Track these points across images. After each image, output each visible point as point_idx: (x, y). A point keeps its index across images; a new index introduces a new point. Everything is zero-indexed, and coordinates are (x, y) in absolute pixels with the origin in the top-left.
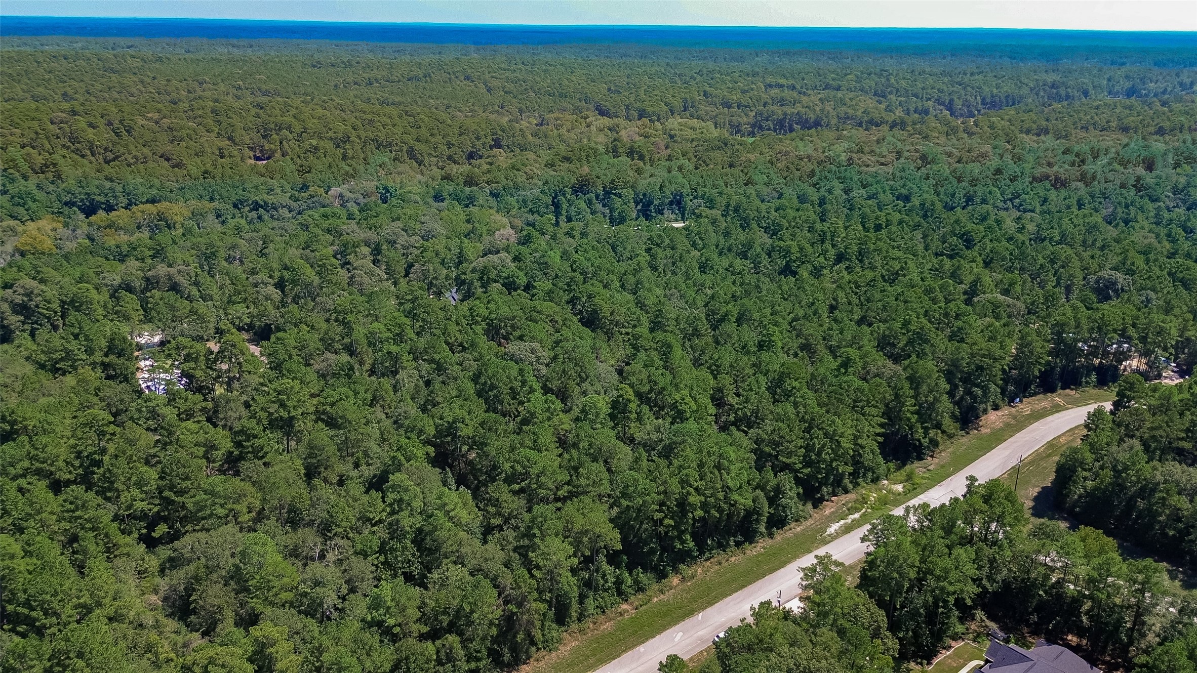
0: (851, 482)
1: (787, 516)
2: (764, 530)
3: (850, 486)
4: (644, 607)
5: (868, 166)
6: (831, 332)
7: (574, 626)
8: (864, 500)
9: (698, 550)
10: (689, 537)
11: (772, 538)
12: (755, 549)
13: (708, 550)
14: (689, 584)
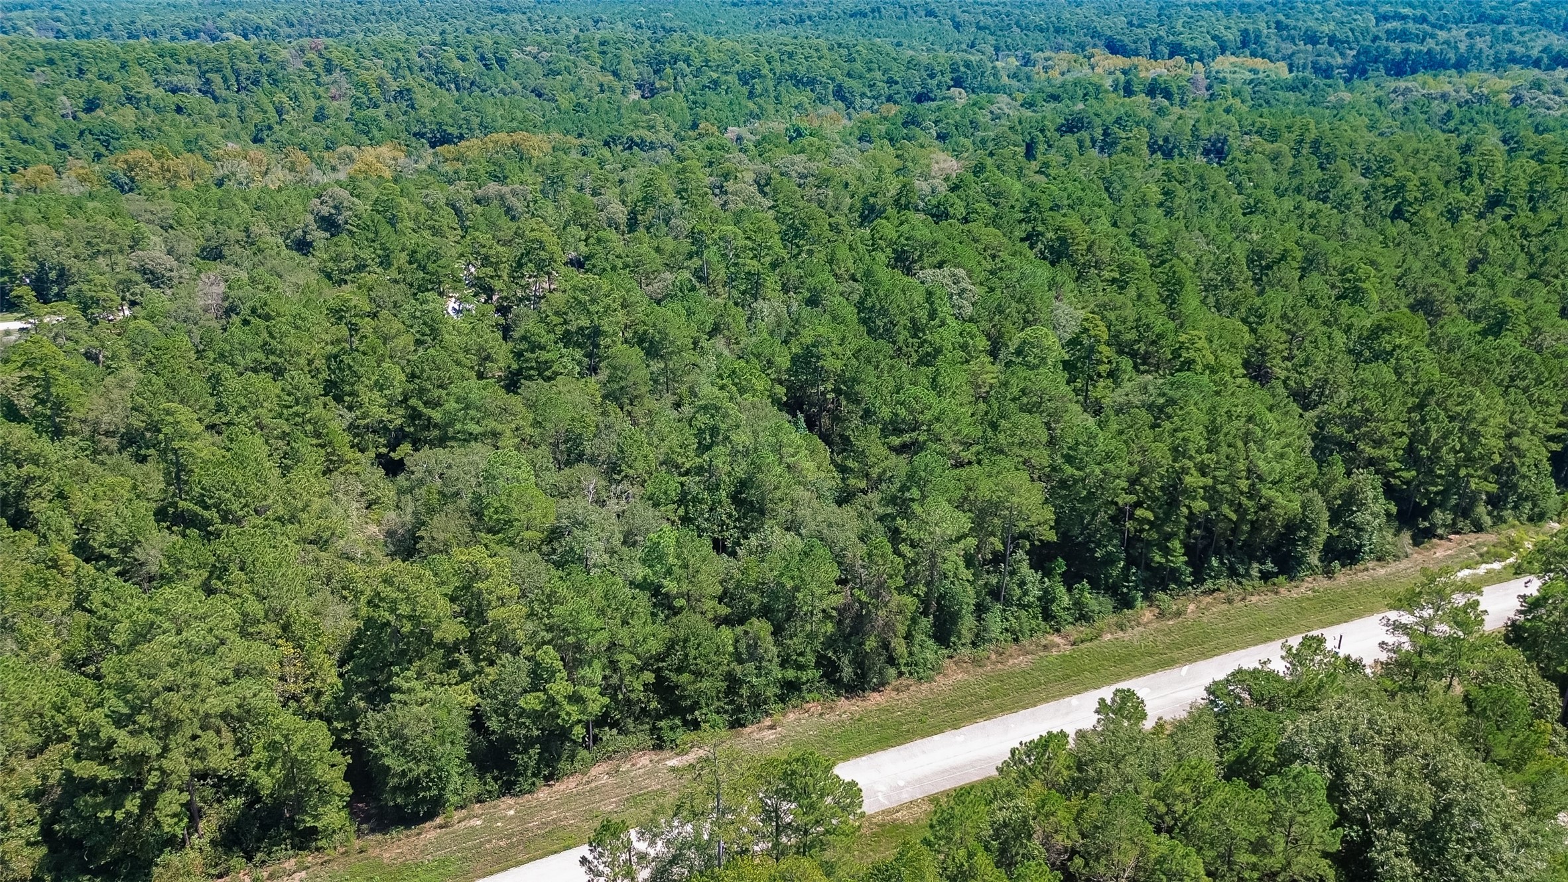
0: (1489, 514)
1: (1361, 546)
2: (1316, 562)
3: (1487, 520)
4: (1088, 644)
5: (1548, 108)
6: (1473, 290)
7: (965, 652)
8: (1513, 545)
9: (1192, 574)
10: (1178, 546)
11: (1330, 578)
12: (1296, 590)
13: (1211, 577)
14: (1171, 622)
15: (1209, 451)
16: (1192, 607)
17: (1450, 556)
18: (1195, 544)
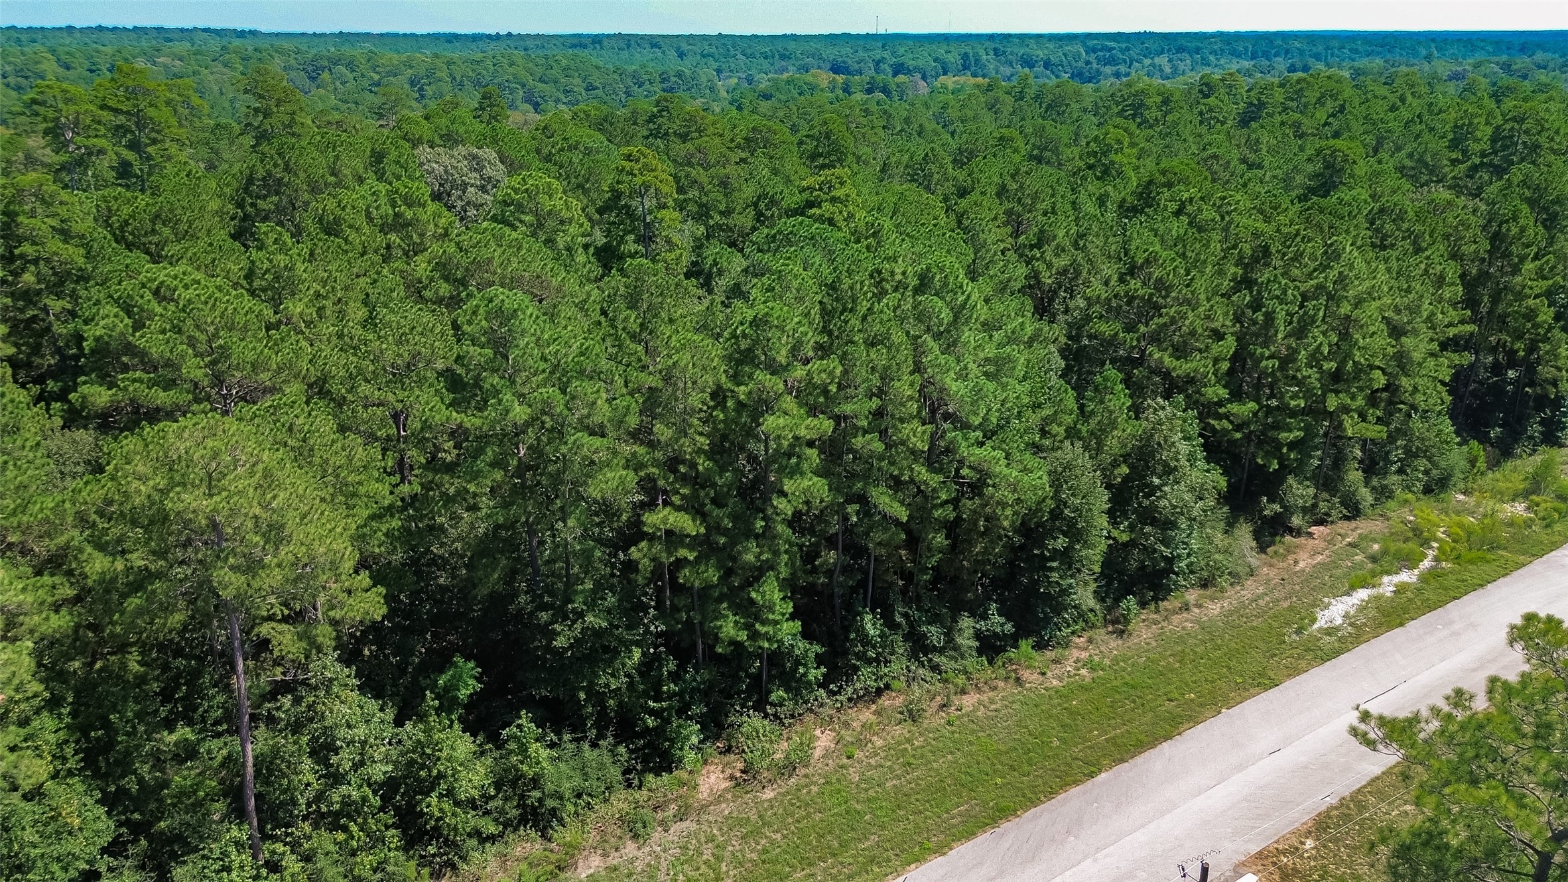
0: (1367, 483)
1: (1173, 559)
2: (1090, 600)
3: (1365, 496)
8: (1420, 537)
9: (820, 660)
10: (777, 596)
11: (1121, 633)
12: (1057, 670)
13: (869, 661)
14: (769, 794)
15: (823, 351)
16: (824, 740)
17: (1324, 566)
18: (829, 585)
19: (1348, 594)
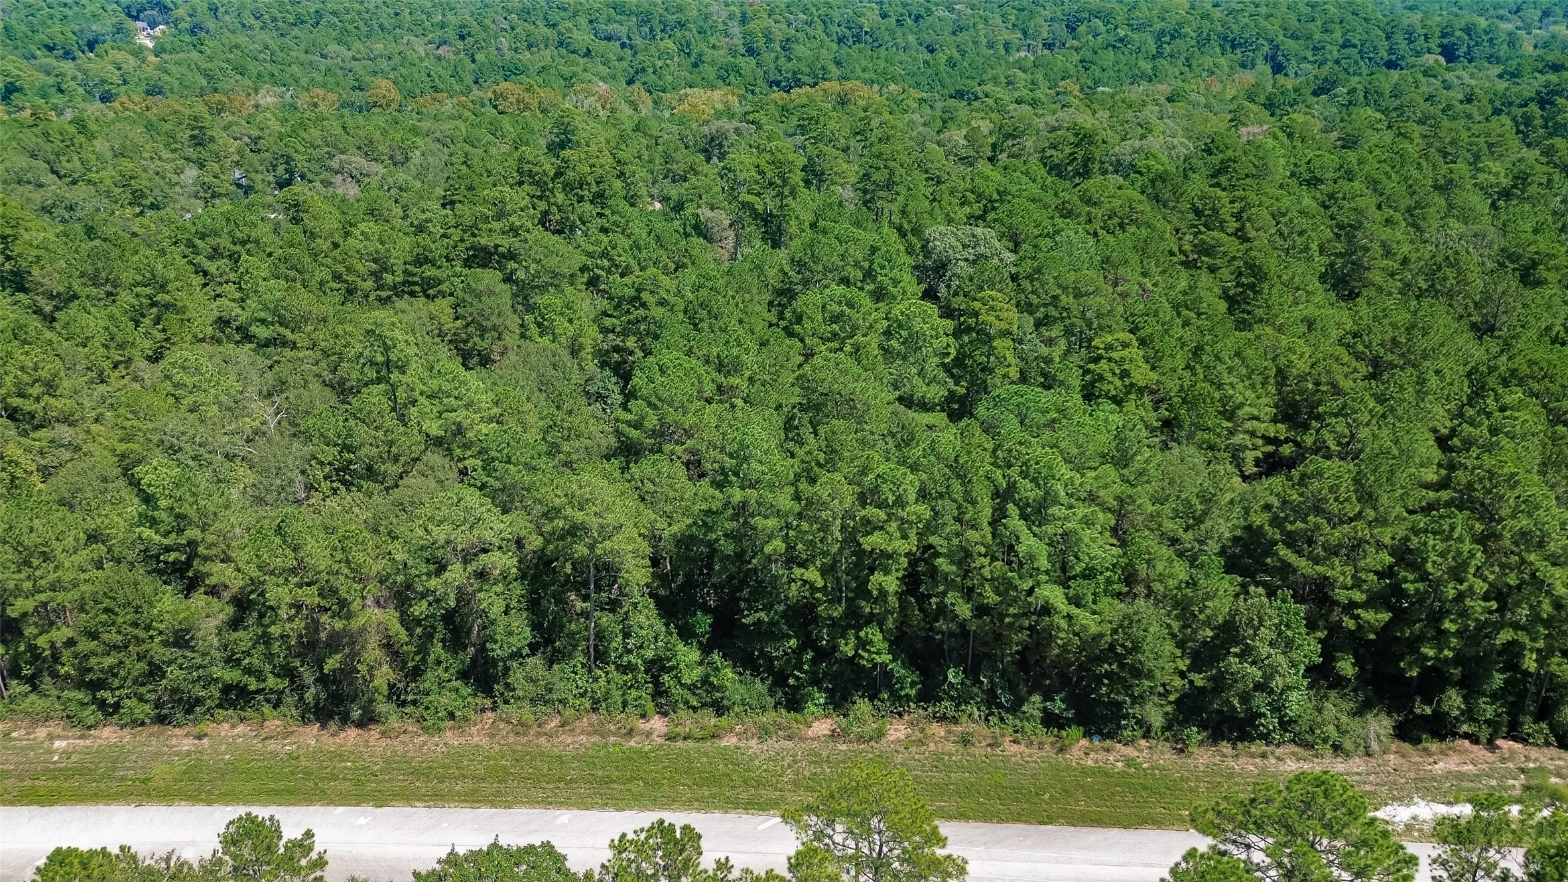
1: (1258, 714)
2: (1159, 720)
4: (691, 744)
9: (914, 684)
10: (878, 638)
11: (1178, 751)
14: (844, 747)
16: (899, 733)
17: (1460, 776)
19: (1449, 804)
